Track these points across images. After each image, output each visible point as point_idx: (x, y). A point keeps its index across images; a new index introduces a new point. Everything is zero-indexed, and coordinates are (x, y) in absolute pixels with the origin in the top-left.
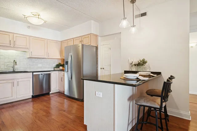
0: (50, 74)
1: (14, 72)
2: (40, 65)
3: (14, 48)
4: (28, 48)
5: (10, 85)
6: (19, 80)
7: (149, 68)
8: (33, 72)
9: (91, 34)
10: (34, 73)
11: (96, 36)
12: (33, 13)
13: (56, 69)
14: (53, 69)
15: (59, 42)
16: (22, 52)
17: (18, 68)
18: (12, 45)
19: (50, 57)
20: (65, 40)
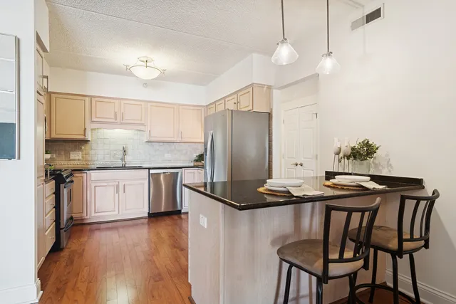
0: (177, 173)
1: (124, 168)
2: (167, 156)
3: (123, 124)
4: (142, 124)
5: (111, 190)
6: (127, 183)
7: (389, 165)
8: (149, 169)
9: (252, 85)
10: (152, 171)
11: (269, 87)
12: (142, 59)
13: (197, 164)
14: (192, 164)
15: (203, 109)
16: (136, 132)
17: (130, 161)
18: (119, 120)
19: (184, 140)
20: (211, 104)
